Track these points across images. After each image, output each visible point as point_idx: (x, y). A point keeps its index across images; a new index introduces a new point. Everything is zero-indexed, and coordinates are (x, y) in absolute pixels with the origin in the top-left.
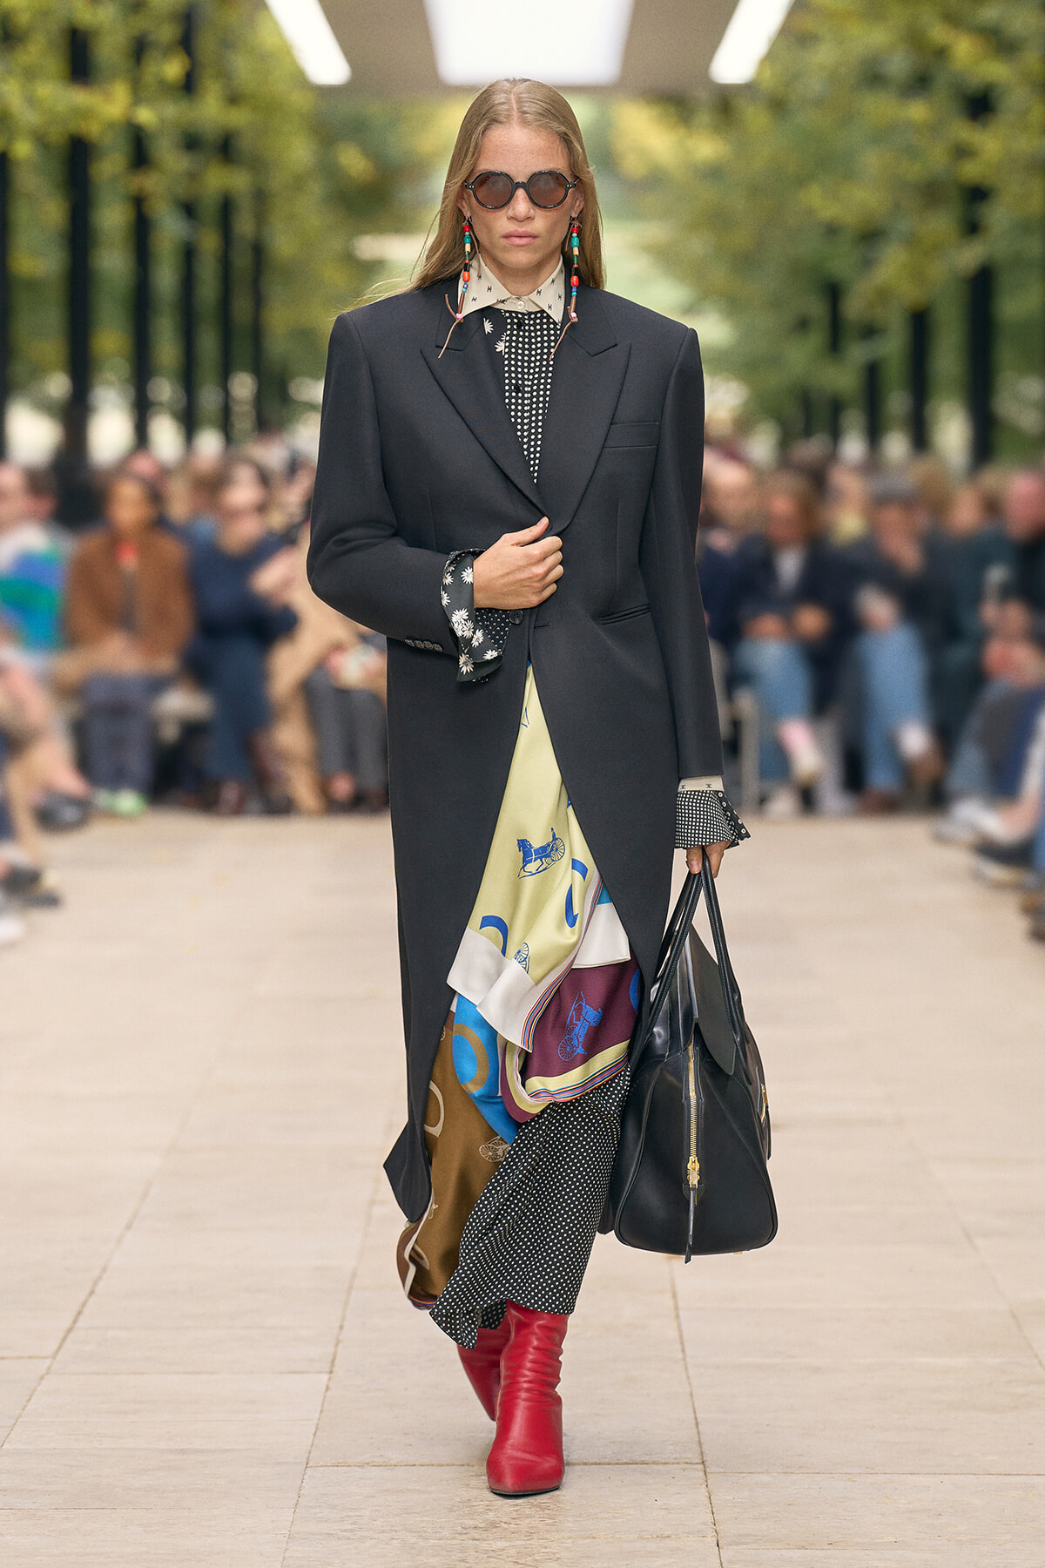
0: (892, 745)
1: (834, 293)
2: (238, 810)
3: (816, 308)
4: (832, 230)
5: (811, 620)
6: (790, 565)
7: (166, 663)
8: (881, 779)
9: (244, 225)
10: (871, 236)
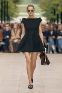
0: (61, 48)
1: (55, 10)
2: (7, 52)
3: (53, 11)
4: (55, 5)
5: (54, 37)
6: (52, 33)
7: (1, 40)
8: (60, 50)
9: (6, 4)
10: (58, 5)
